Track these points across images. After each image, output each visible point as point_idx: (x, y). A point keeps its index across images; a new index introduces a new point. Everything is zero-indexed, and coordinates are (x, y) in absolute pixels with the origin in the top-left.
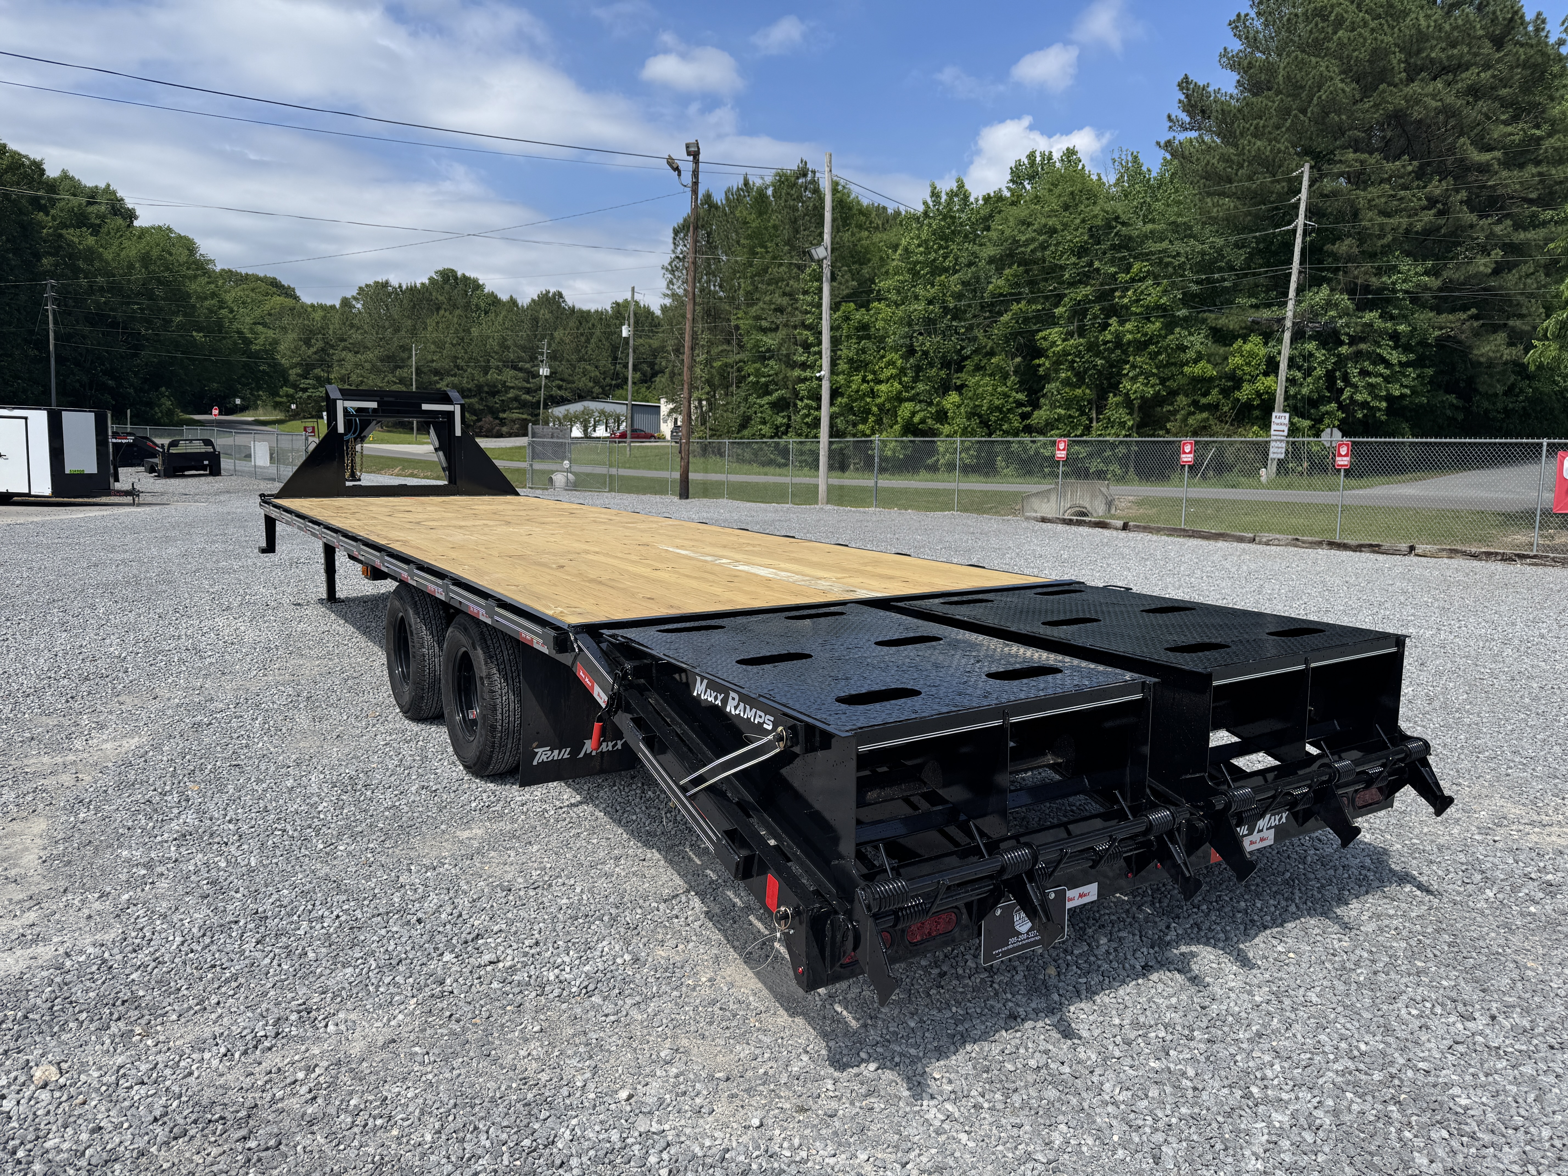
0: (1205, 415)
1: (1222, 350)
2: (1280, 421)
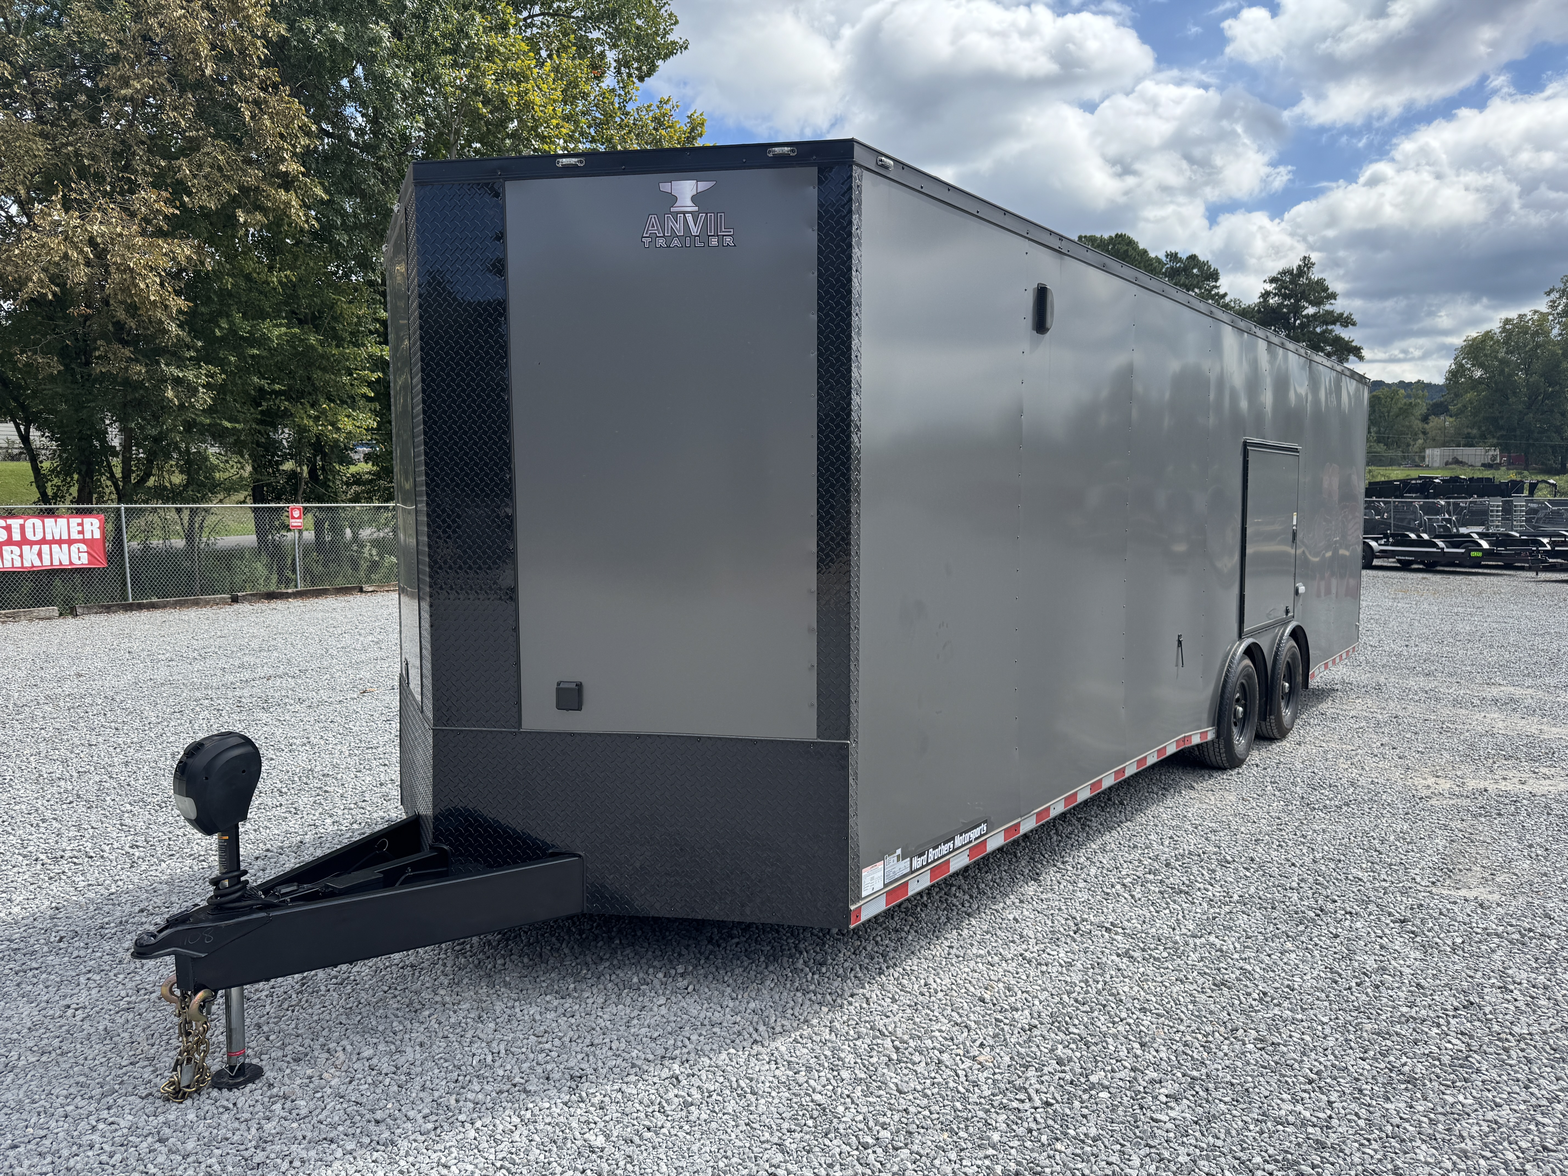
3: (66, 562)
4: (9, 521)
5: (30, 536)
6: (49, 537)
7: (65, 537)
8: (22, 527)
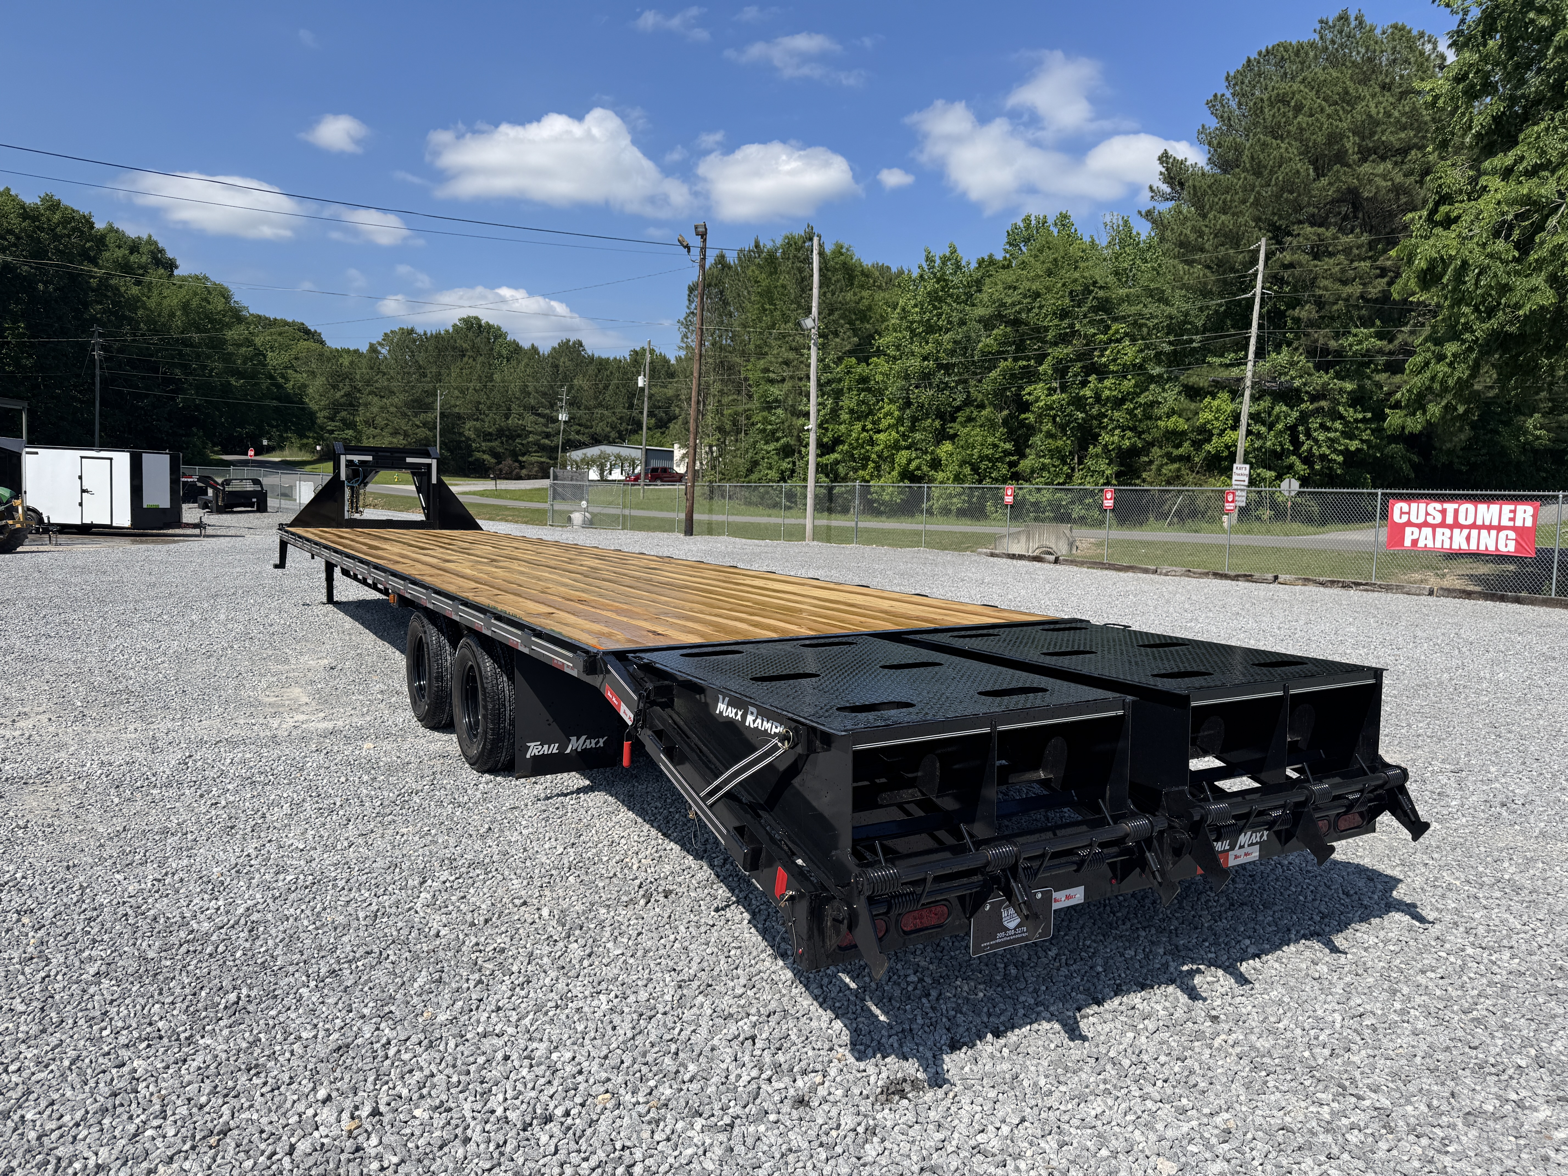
0: (1176, 466)
1: (1193, 406)
2: (1241, 472)
3: (1492, 548)
4: (1446, 505)
5: (1462, 520)
6: (1479, 522)
7: (1495, 523)
8: (1456, 512)
